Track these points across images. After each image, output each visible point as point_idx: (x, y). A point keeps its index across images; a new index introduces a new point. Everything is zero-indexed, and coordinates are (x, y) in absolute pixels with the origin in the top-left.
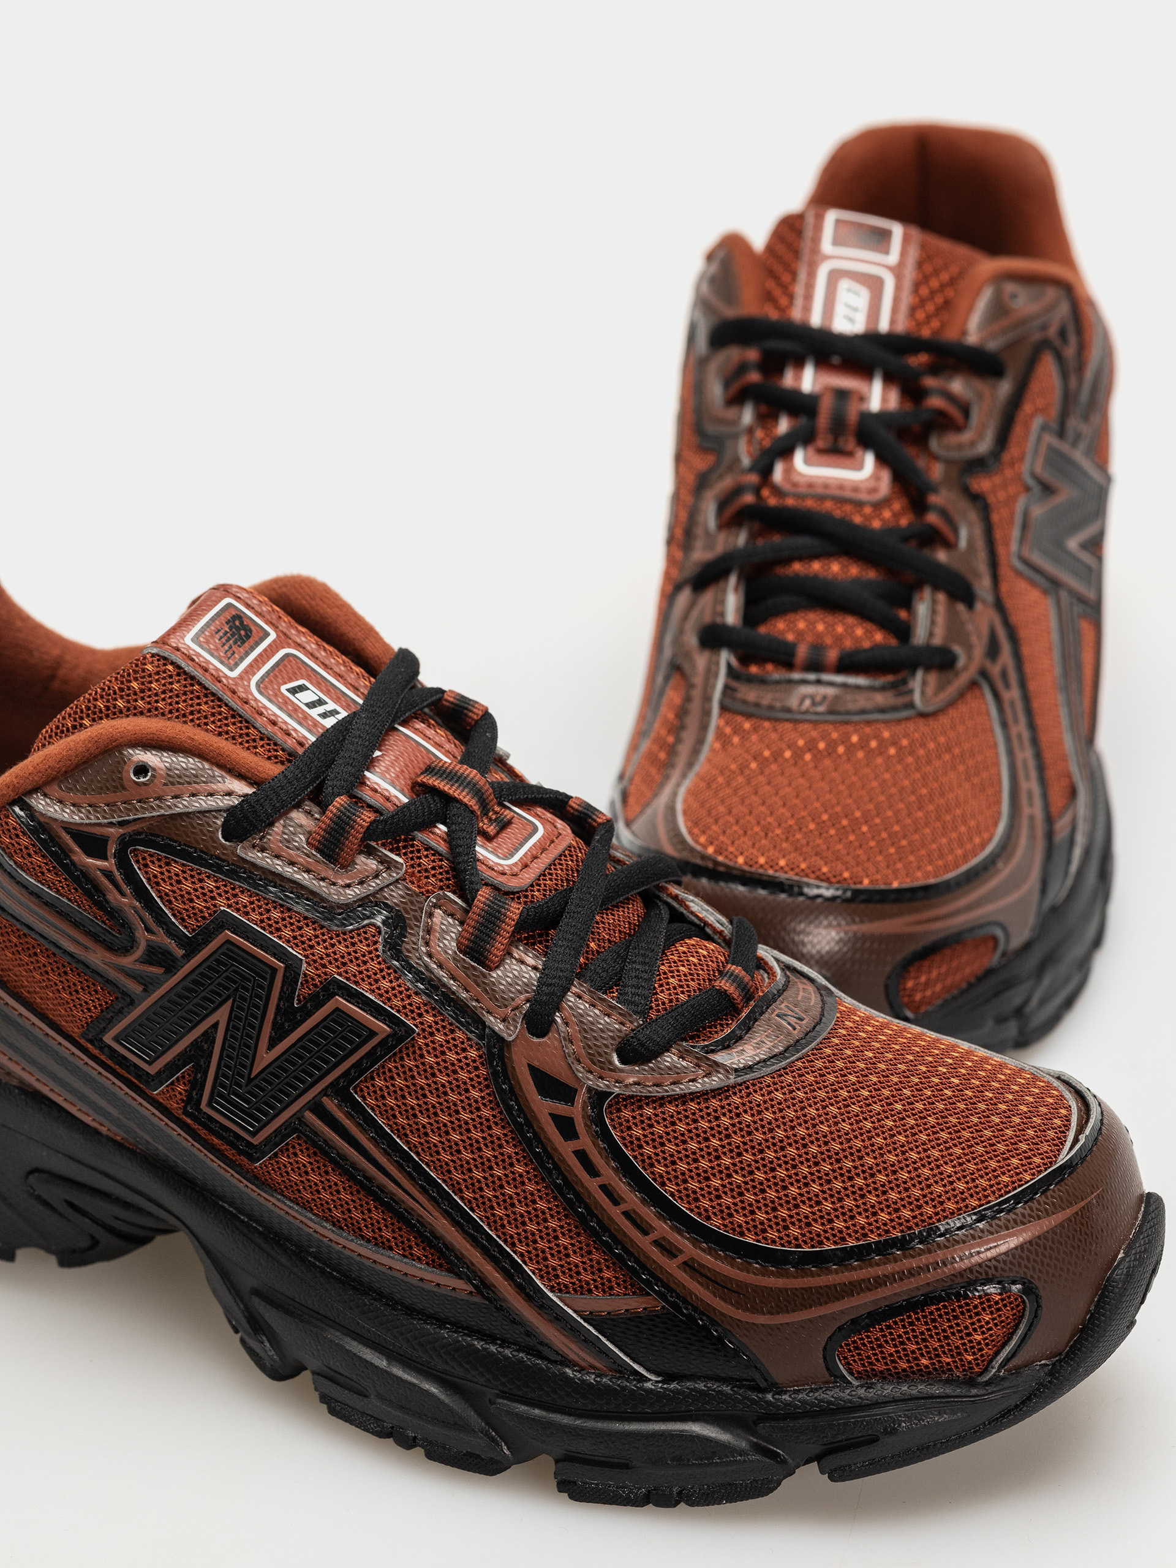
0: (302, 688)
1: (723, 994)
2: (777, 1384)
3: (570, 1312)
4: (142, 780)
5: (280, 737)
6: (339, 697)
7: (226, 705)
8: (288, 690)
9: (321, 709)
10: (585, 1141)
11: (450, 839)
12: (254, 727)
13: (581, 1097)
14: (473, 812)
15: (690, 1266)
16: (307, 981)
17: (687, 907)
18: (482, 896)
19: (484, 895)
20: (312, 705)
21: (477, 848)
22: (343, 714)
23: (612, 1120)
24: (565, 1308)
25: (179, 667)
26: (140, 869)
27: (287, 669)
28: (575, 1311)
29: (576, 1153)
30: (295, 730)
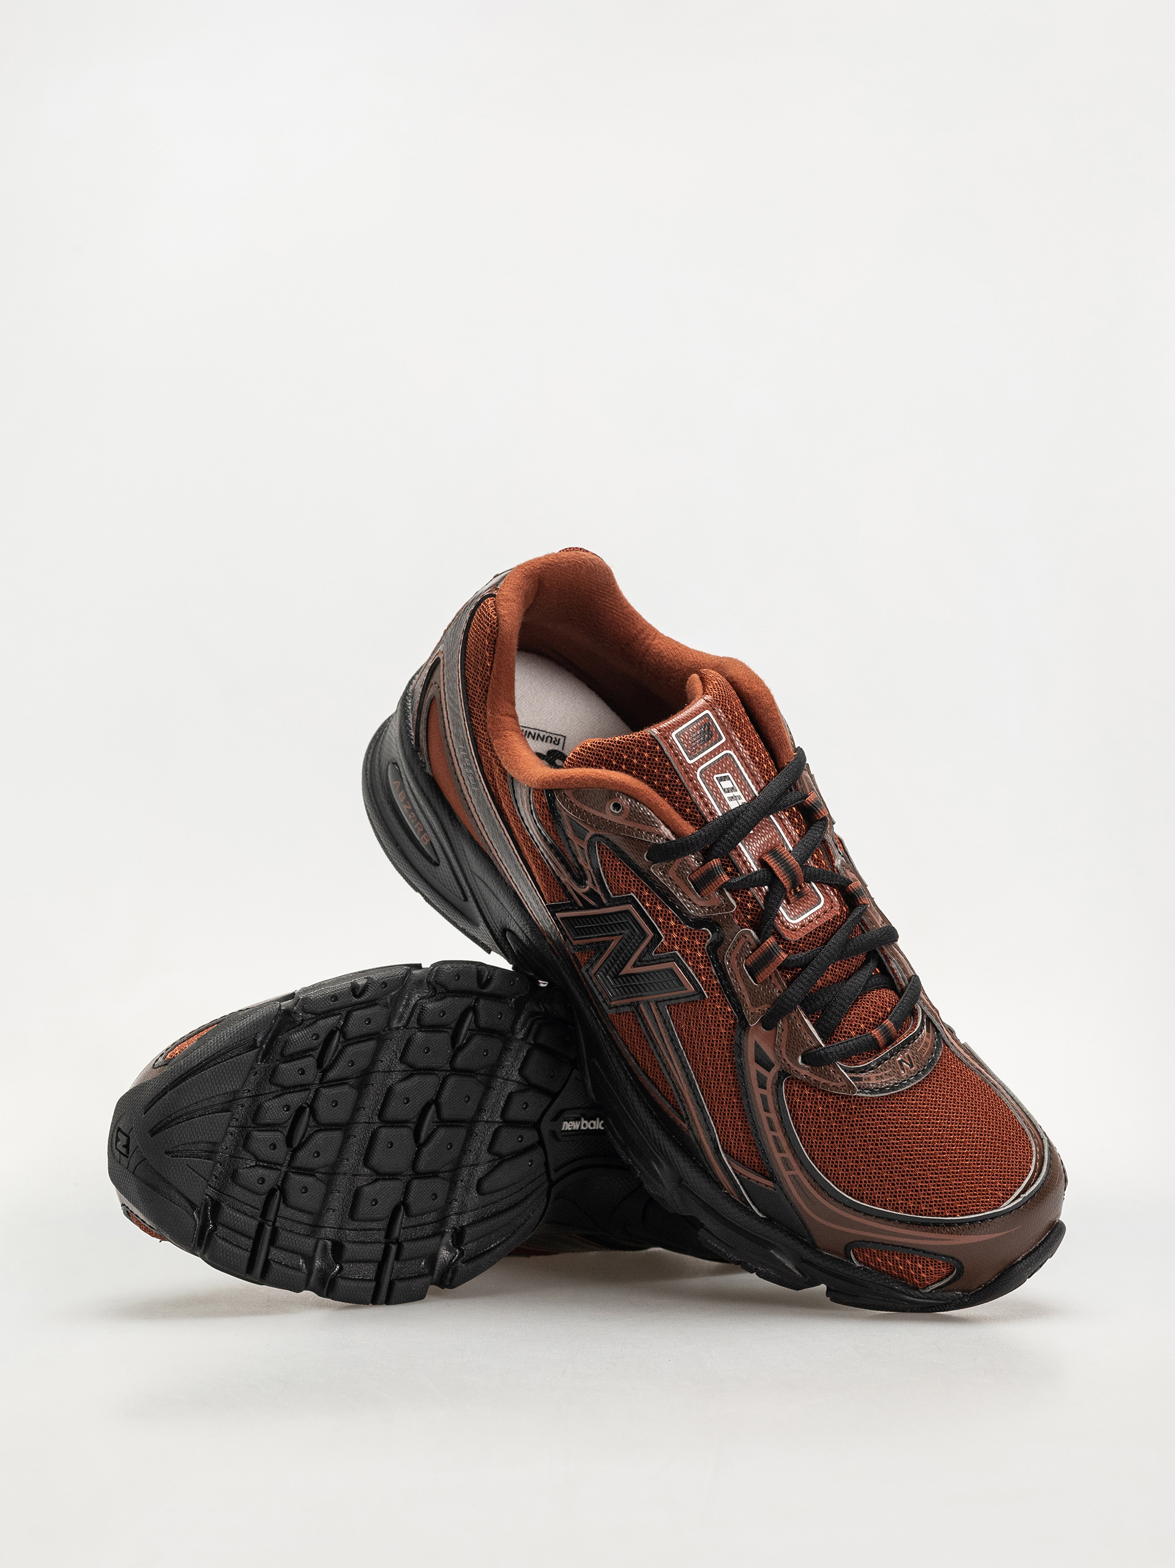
0: (725, 778)
1: (875, 1040)
2: (817, 1247)
3: (730, 1168)
4: (616, 812)
5: (701, 807)
6: (744, 788)
7: (680, 779)
8: (717, 778)
9: (731, 794)
10: (768, 1093)
11: (767, 897)
12: (690, 796)
13: (774, 1071)
14: (785, 889)
15: (794, 1178)
16: (662, 946)
17: (889, 962)
18: (768, 943)
19: (771, 940)
20: (728, 791)
21: (781, 908)
22: (743, 800)
23: (787, 1087)
24: (728, 1165)
25: (662, 749)
26: (599, 853)
27: (725, 765)
28: (733, 1169)
29: (762, 1095)
30: (712, 805)
